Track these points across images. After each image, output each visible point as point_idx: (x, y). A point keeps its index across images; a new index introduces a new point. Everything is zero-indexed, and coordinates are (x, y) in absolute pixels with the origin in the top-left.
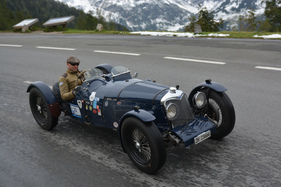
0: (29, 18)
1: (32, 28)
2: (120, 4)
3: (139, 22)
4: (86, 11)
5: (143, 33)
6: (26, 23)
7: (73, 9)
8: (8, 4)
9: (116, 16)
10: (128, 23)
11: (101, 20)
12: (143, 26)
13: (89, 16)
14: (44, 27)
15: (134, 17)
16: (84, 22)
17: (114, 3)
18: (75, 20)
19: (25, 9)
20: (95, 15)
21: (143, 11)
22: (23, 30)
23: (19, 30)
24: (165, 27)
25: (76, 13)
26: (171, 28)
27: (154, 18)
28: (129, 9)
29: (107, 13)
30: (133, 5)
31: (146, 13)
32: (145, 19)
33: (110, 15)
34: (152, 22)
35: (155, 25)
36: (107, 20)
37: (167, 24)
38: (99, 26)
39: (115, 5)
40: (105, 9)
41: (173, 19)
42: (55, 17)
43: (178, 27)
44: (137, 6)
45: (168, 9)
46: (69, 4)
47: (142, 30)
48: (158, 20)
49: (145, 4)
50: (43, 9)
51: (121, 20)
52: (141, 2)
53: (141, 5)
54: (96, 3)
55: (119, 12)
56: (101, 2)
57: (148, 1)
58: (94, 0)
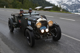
1: (40, 9)
2: (67, 3)
3: (73, 10)
4: (56, 5)
7: (52, 4)
9: (65, 7)
10: (69, 10)
12: (74, 11)
13: (57, 7)
14: (44, 9)
15: (71, 8)
17: (65, 3)
19: (37, 3)
20: (59, 6)
22: (38, 10)
23: (36, 9)
27: (78, 9)
28: (70, 5)
30: (71, 4)
31: (75, 7)
32: (75, 9)
33: (63, 7)
35: (78, 11)
36: (62, 8)
39: (65, 4)
40: (62, 5)
44: (72, 4)
46: (51, 2)
47: (73, 12)
49: (75, 4)
50: (43, 4)
51: (67, 8)
52: (74, 3)
53: (74, 4)
54: (59, 3)
55: (66, 6)
56: (61, 2)
57: (76, 3)
58: (59, 2)
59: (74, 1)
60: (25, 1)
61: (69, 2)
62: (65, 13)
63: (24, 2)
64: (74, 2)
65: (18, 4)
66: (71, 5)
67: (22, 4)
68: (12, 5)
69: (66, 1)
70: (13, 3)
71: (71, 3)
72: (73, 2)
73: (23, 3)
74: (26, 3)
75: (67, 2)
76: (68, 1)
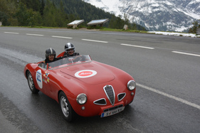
0: (78, 19)
1: (79, 26)
2: (141, 10)
3: (154, 24)
4: (117, 15)
5: (157, 32)
6: (76, 22)
7: (108, 13)
8: (65, 9)
9: (137, 19)
10: (146, 25)
11: (127, 22)
12: (157, 27)
13: (119, 19)
14: (87, 26)
15: (151, 20)
16: (115, 23)
17: (137, 9)
18: (109, 22)
19: (76, 13)
20: (123, 18)
21: (158, 16)
22: (74, 27)
23: (71, 27)
24: (173, 28)
25: (110, 16)
26: (178, 30)
27: (165, 22)
28: (147, 14)
29: (131, 17)
30: (150, 12)
31: (160, 18)
32: (159, 22)
33: (133, 18)
34: (164, 24)
35: (166, 26)
36: (131, 22)
37: (175, 26)
38: (126, 27)
39: (137, 12)
40: (130, 14)
41: (180, 23)
42: (95, 19)
43: (183, 28)
44: (153, 13)
45: (176, 16)
46: (105, 10)
47: (156, 30)
48: (168, 23)
49: (159, 12)
50: (87, 13)
51: (141, 22)
52: (157, 10)
53: (156, 12)
54: (124, 10)
55: (141, 16)
56: (127, 9)
57: (161, 9)
58: (123, 8)
59: (157, 5)
60: (47, 9)
61: (146, 8)
62: (133, 32)
63: (44, 10)
64: (157, 8)
65: (31, 15)
66: (151, 14)
67: (40, 16)
68: (16, 19)
69: (139, 6)
70: (18, 14)
71: (150, 9)
72: (155, 8)
73: (42, 14)
74: (50, 14)
75: (142, 7)
76: (144, 6)
